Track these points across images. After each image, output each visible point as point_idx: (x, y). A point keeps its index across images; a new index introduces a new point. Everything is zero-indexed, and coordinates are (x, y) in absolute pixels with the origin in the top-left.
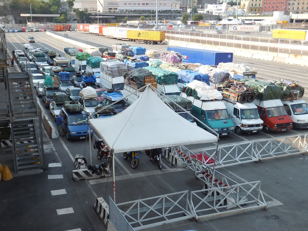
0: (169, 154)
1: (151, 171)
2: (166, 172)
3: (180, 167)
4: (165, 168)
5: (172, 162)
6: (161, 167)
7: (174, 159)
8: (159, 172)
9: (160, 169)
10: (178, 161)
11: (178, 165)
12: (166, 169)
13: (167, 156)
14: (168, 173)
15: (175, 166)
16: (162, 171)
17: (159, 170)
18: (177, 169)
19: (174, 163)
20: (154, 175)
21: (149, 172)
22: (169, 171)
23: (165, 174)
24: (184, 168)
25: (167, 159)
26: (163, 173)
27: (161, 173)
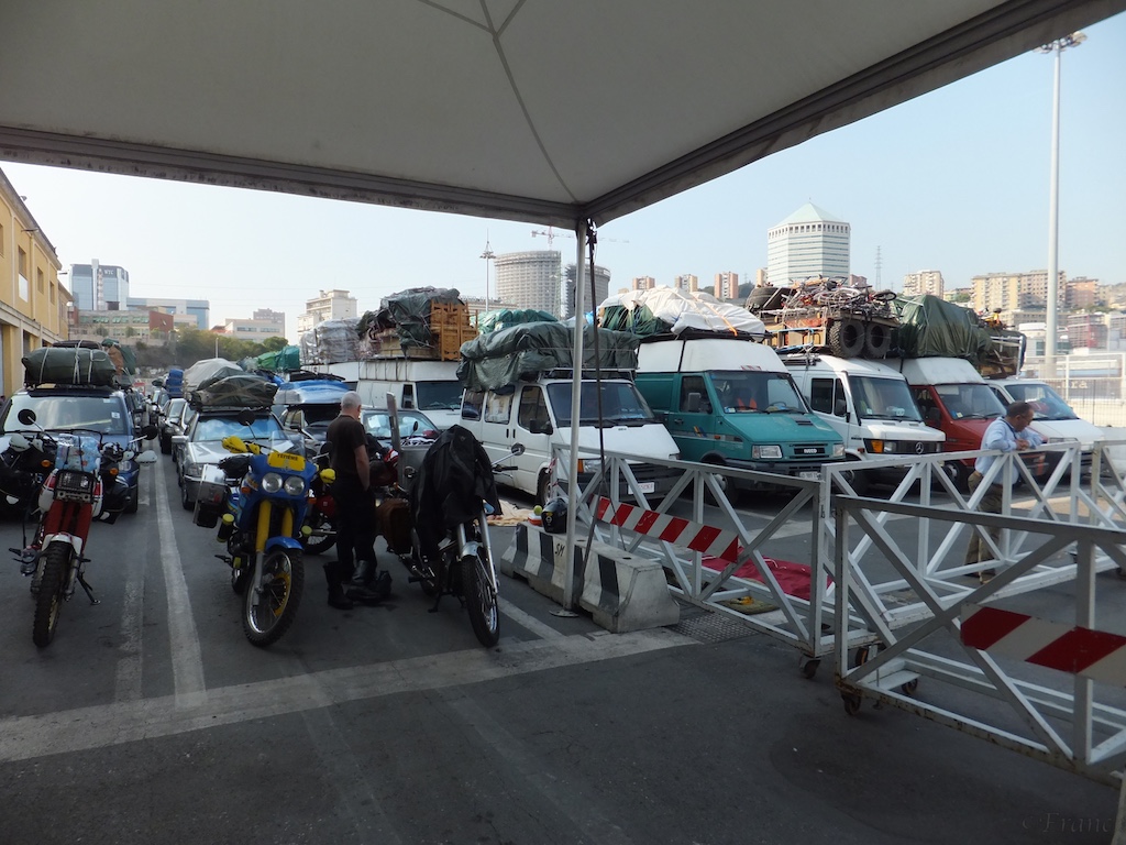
0: (546, 543)
1: (400, 664)
2: (540, 666)
3: (641, 626)
4: (527, 635)
5: (579, 589)
6: (492, 625)
7: (592, 569)
8: (475, 667)
9: (487, 641)
10: (623, 577)
11: (625, 606)
12: (537, 645)
13: (533, 563)
14: (561, 669)
15: (599, 616)
16: (497, 657)
17: (478, 653)
18: (626, 638)
19: (592, 594)
20: (429, 697)
21: (383, 667)
22: (565, 653)
23: (527, 680)
24: (674, 628)
25: (533, 582)
26: (515, 671)
27: (492, 673)
